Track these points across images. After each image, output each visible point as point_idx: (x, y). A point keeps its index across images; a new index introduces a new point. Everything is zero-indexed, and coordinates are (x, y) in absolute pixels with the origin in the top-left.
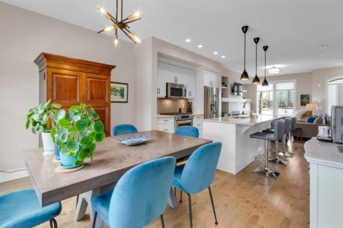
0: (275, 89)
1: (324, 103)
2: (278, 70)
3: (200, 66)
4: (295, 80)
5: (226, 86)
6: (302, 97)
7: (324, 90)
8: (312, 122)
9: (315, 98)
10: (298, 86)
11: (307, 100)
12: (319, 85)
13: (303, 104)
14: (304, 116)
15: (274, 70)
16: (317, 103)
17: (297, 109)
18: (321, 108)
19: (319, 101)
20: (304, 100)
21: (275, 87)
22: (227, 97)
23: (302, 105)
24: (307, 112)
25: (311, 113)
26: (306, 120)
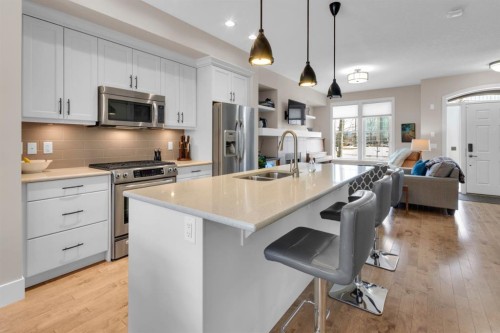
0: (361, 115)
1: (439, 138)
2: (365, 76)
3: (204, 55)
4: (393, 98)
5: (273, 106)
6: (404, 127)
7: (439, 115)
8: (424, 174)
9: (425, 129)
10: (397, 108)
11: (411, 133)
12: (432, 107)
13: (406, 139)
14: (407, 160)
15: (357, 76)
16: (428, 137)
17: (397, 148)
18: (435, 146)
19: (433, 134)
20: (408, 132)
21: (360, 111)
22: (275, 127)
23: (403, 141)
24: (413, 153)
25: (419, 155)
26: (412, 169)
